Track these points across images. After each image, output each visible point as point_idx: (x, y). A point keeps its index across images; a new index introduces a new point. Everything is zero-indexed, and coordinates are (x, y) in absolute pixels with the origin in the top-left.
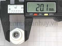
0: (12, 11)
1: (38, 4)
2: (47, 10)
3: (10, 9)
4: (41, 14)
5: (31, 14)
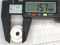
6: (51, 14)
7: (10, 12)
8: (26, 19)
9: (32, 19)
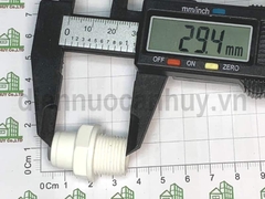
1: (188, 27)
2: (219, 51)
3: (68, 32)
4: (193, 63)
5: (158, 59)
6: (233, 67)
8: (147, 76)
9: (167, 77)
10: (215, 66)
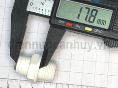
0: (35, 8)
4: (79, 26)
5: (61, 21)
6: (99, 31)
7: (28, 10)
9: (65, 31)
10: (90, 29)
